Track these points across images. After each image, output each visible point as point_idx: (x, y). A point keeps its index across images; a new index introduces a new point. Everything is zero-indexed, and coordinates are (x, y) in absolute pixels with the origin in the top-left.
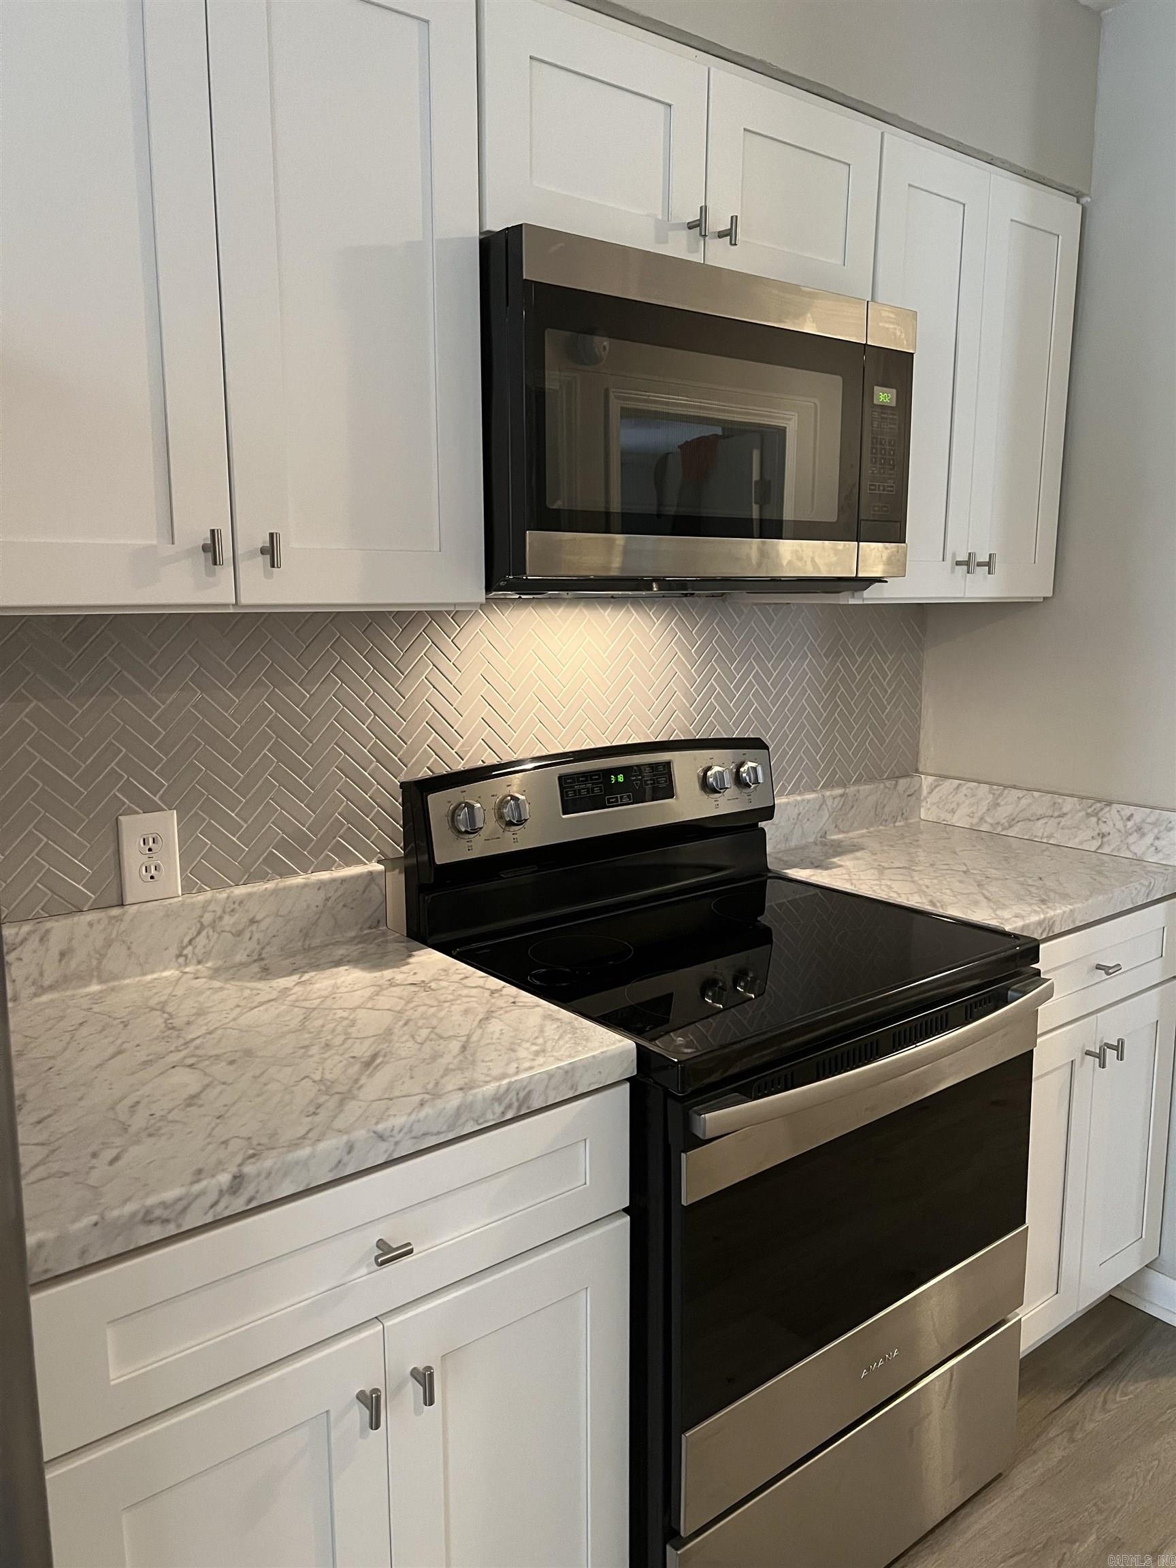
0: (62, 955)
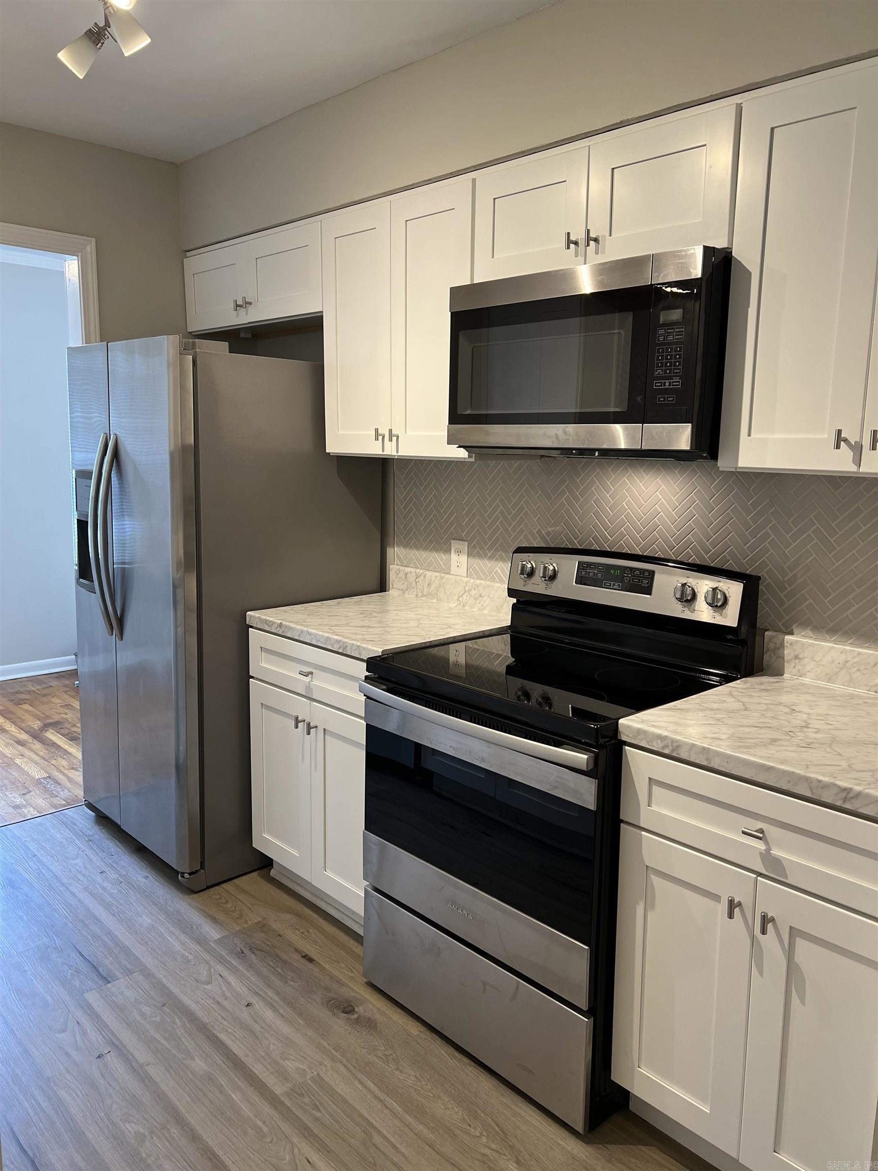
0: (429, 585)
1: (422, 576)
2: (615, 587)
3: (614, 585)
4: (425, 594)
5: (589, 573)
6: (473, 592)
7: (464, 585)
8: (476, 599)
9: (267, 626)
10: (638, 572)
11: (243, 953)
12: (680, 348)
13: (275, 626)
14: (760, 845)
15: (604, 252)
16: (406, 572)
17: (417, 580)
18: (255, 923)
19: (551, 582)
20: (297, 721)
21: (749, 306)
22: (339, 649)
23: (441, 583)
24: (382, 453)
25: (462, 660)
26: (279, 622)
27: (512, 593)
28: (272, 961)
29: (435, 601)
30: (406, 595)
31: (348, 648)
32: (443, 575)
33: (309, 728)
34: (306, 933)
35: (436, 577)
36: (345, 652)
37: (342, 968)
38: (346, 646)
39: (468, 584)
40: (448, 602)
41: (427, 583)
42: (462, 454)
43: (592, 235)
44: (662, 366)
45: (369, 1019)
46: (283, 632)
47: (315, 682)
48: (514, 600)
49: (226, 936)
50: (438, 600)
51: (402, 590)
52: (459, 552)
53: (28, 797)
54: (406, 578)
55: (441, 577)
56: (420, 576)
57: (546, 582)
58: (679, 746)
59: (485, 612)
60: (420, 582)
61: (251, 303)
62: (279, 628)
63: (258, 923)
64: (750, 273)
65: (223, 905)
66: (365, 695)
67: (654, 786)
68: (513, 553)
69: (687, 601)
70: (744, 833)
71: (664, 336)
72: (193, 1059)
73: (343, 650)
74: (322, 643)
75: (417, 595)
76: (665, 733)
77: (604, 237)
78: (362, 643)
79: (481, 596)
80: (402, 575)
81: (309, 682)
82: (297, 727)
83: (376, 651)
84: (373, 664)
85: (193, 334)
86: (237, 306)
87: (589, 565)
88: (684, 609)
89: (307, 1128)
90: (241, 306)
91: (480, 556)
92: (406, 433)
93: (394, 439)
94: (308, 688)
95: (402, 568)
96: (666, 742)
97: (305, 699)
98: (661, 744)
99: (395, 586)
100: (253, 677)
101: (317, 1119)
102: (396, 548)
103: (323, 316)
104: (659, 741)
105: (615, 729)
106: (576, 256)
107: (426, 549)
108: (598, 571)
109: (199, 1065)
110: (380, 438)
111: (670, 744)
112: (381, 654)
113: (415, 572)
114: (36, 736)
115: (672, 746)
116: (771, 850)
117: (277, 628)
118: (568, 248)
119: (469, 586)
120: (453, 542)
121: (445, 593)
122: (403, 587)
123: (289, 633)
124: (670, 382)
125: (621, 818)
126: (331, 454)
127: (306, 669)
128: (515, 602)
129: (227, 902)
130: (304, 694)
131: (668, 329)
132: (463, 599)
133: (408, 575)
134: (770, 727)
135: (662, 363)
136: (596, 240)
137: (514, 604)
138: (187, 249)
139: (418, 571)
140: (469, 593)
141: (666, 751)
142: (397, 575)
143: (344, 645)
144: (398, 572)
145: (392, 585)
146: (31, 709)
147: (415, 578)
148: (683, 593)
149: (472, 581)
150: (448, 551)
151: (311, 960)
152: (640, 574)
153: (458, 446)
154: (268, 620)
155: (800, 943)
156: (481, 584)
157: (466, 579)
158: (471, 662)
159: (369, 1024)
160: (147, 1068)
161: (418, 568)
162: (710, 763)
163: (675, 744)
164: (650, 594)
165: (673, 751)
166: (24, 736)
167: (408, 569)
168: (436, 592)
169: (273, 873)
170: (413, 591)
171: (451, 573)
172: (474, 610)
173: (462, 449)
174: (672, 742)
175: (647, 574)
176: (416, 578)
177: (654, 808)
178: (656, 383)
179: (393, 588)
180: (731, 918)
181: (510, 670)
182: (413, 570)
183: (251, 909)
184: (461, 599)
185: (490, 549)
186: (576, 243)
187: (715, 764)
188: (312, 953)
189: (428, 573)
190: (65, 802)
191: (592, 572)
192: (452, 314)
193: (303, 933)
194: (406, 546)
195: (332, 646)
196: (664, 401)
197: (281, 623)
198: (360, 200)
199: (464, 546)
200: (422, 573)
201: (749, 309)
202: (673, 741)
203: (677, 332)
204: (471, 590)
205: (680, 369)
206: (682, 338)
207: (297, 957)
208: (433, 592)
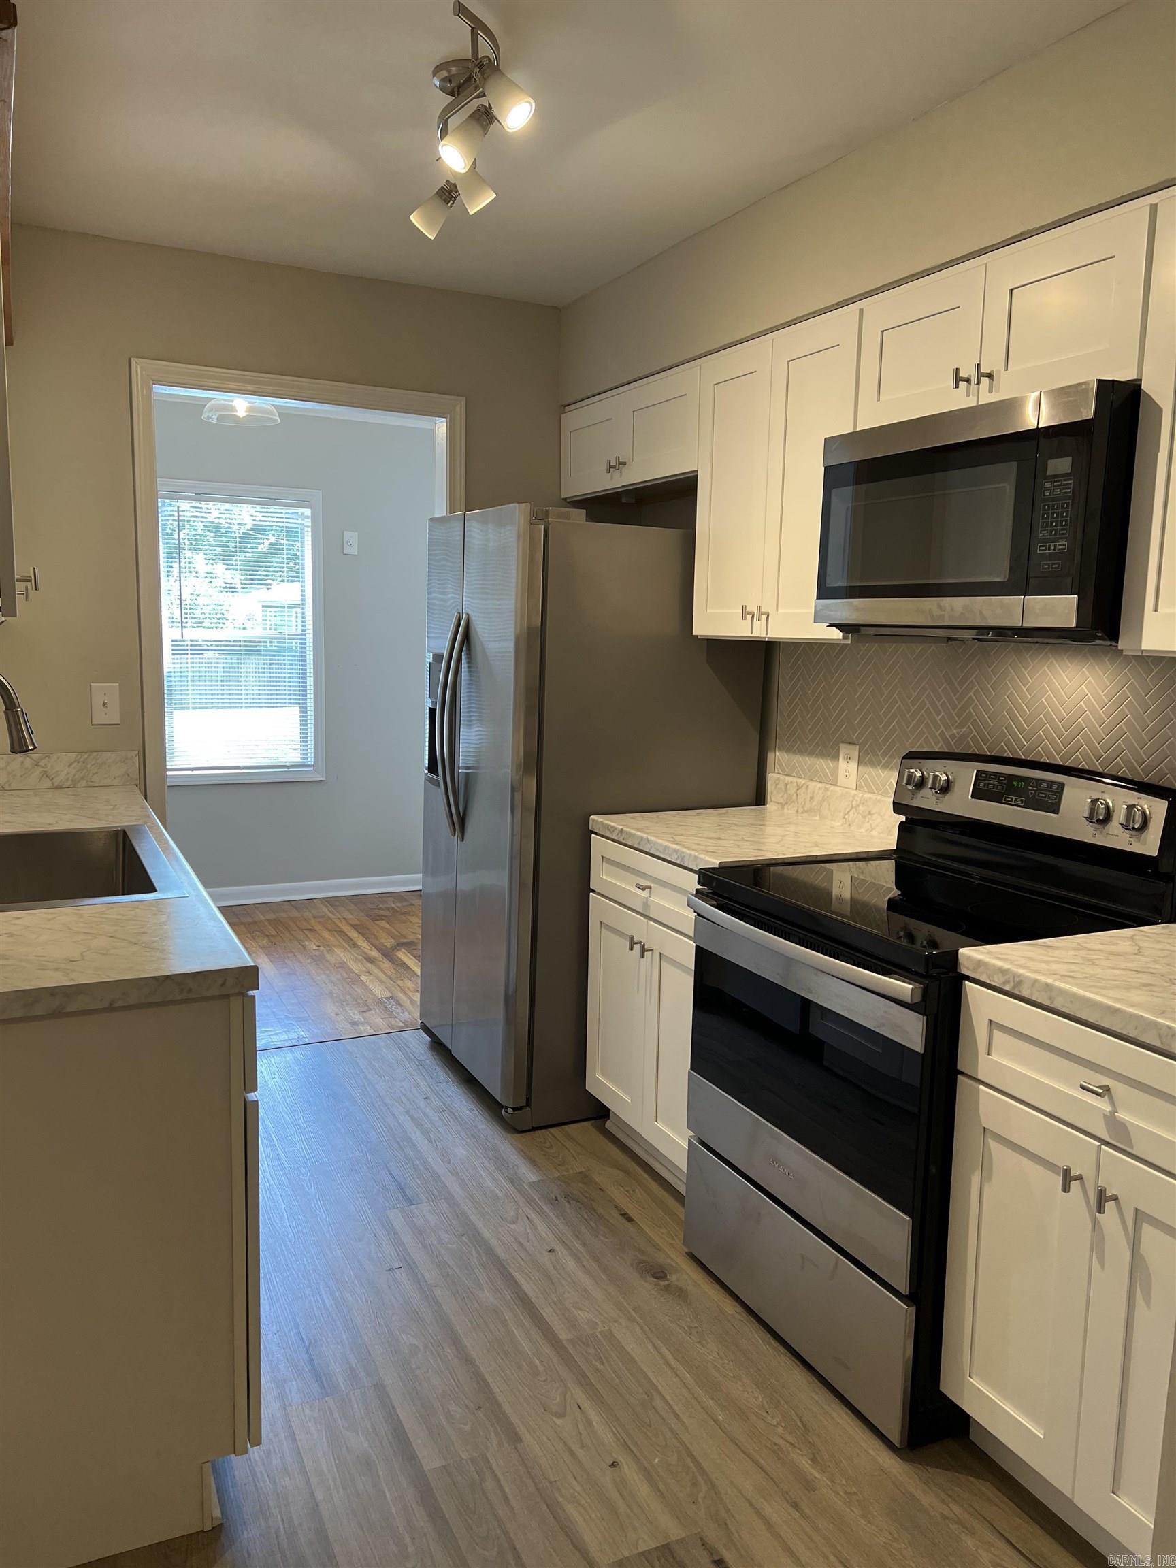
1: (805, 787)
2: (1017, 803)
3: (1016, 800)
4: (806, 809)
5: (989, 784)
6: (861, 808)
7: (851, 798)
8: (864, 817)
9: (609, 832)
10: (1044, 785)
11: (557, 1199)
12: (1068, 504)
13: (616, 832)
14: (1104, 1105)
15: (998, 391)
16: (786, 782)
17: (798, 792)
18: (577, 1173)
19: (943, 795)
20: (632, 942)
21: (1159, 451)
22: (677, 859)
23: (826, 797)
24: (750, 635)
25: (847, 895)
26: (621, 827)
27: (898, 808)
28: (586, 1213)
29: (817, 818)
30: (785, 810)
31: (686, 859)
32: (828, 786)
33: (643, 951)
34: (631, 1192)
35: (819, 788)
36: (682, 864)
37: (663, 1234)
38: (684, 856)
39: (856, 798)
40: (832, 820)
41: (809, 796)
42: (836, 634)
43: (984, 370)
44: (1047, 526)
45: (680, 1289)
46: (623, 839)
47: (653, 899)
48: (903, 818)
49: (543, 1180)
50: (820, 817)
51: (781, 803)
52: (848, 758)
53: (367, 1014)
54: (786, 789)
55: (826, 788)
56: (802, 786)
57: (938, 795)
58: (1020, 982)
59: (874, 833)
60: (802, 794)
61: (625, 464)
62: (619, 836)
63: (580, 1173)
64: (1161, 410)
65: (547, 1149)
66: (695, 912)
67: (995, 1031)
68: (902, 759)
69: (1099, 821)
70: (1082, 1087)
71: (1051, 490)
72: (482, 1289)
73: (681, 862)
74: (660, 852)
75: (797, 811)
76: (1007, 966)
77: (999, 371)
78: (700, 854)
79: (870, 813)
80: (781, 786)
81: (647, 898)
82: (631, 949)
83: (713, 863)
84: (705, 876)
85: (568, 500)
86: (611, 467)
87: (989, 774)
88: (1095, 832)
89: (584, 1376)
90: (614, 467)
91: (872, 764)
92: (777, 610)
93: (764, 618)
94: (646, 904)
95: (782, 777)
96: (1007, 977)
97: (642, 918)
98: (1002, 979)
99: (773, 799)
100: (594, 891)
101: (597, 1370)
102: (777, 753)
103: (697, 475)
104: (1000, 975)
105: (955, 955)
106: (968, 395)
107: (811, 754)
108: (999, 783)
109: (487, 1296)
110: (749, 617)
111: (1011, 979)
112: (717, 866)
113: (797, 782)
114: (388, 954)
115: (1014, 981)
116: (1117, 1112)
117: (618, 834)
118: (957, 387)
119: (857, 801)
120: (842, 745)
121: (829, 809)
122: (782, 801)
123: (630, 839)
124: (1055, 546)
125: (959, 1067)
126: (699, 637)
127: (644, 883)
128: (904, 820)
129: (551, 1147)
130: (641, 911)
131: (1055, 482)
132: (849, 816)
133: (788, 787)
134: (1152, 973)
135: (1047, 523)
136: (990, 376)
137: (902, 823)
138: (567, 403)
139: (799, 781)
140: (856, 809)
141: (1007, 988)
142: (777, 785)
143: (682, 855)
144: (777, 782)
145: (770, 798)
146: (387, 926)
147: (796, 789)
148: (1092, 811)
149: (860, 795)
150: (836, 757)
151: (630, 1219)
152: (1047, 788)
153: (828, 624)
154: (610, 825)
155: (1147, 1230)
156: (870, 798)
157: (855, 792)
158: (856, 896)
159: (681, 1294)
160: (434, 1289)
161: (801, 778)
162: (1052, 1003)
163: (1017, 979)
164: (1057, 813)
165: (1014, 987)
166: (374, 953)
167: (789, 779)
168: (819, 807)
169: (608, 1124)
170: (794, 807)
171: (839, 784)
172: (862, 830)
173: (834, 628)
174: (1014, 977)
175: (1055, 787)
176: (798, 790)
177: (994, 1057)
178: (1040, 546)
179: (771, 801)
180: (1065, 1192)
181: (892, 904)
182: (794, 780)
183: (575, 1159)
184: (846, 817)
185: (884, 755)
186: (968, 380)
187: (1058, 1005)
188: (632, 1213)
189: (811, 784)
190: (402, 1025)
191: (991, 783)
192: (827, 469)
193: (627, 1191)
194: (788, 750)
195: (670, 856)
196: (1048, 568)
197: (622, 829)
198: (740, 340)
199: (855, 751)
200: (804, 784)
201: (1159, 454)
202: (1015, 975)
203: (1064, 485)
204: (859, 806)
205: (1066, 530)
206: (1069, 493)
207: (615, 1213)
208: (816, 807)
